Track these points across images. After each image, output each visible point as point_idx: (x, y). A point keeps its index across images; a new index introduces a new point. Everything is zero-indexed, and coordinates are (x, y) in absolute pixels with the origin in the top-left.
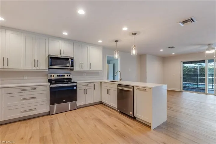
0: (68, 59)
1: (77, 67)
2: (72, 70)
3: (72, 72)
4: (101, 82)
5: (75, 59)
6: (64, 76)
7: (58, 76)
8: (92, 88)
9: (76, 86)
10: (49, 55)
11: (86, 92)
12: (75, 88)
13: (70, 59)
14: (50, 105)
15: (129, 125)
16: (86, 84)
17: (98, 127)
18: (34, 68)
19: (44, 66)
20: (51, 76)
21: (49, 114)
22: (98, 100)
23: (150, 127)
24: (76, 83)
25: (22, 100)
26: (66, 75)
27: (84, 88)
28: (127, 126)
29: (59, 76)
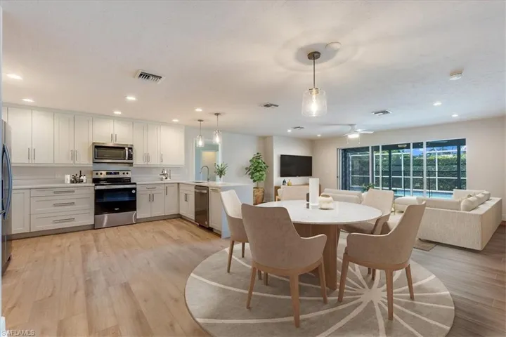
0: (124, 148)
1: (138, 160)
2: (131, 164)
3: (130, 168)
4: (178, 184)
5: (135, 148)
6: (118, 173)
7: (107, 173)
8: (163, 192)
9: (135, 189)
10: (93, 143)
11: (151, 198)
12: (134, 192)
13: (126, 149)
14: (95, 214)
15: (197, 235)
16: (154, 187)
17: (156, 237)
18: (72, 162)
19: (85, 159)
20: (97, 174)
21: (93, 227)
22: (174, 212)
23: (219, 236)
24: (135, 184)
25: (55, 205)
26: (121, 173)
27: (149, 192)
28: (194, 236)
29: (111, 173)
